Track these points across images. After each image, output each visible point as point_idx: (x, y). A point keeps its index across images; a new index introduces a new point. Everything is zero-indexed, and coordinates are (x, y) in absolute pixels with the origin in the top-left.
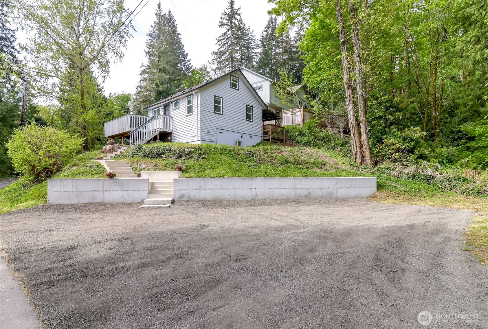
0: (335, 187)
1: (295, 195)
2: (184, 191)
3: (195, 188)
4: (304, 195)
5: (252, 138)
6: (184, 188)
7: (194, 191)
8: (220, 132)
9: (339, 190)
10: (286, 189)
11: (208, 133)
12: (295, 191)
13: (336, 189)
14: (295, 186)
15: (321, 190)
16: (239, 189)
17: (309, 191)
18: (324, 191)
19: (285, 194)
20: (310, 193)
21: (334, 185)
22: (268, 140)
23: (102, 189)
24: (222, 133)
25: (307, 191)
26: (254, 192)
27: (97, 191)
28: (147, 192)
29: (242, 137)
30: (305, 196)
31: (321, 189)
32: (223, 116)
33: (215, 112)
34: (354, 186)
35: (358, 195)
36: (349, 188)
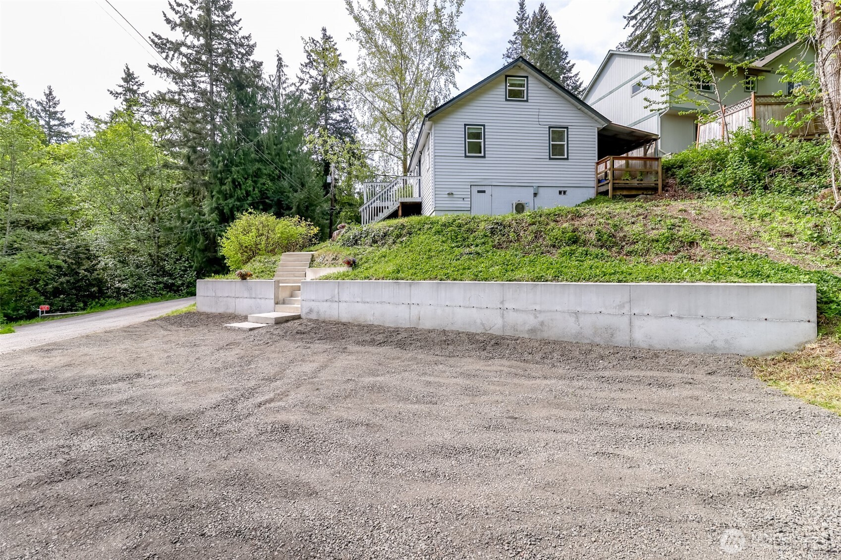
0: (625, 310)
1: (504, 326)
2: (313, 303)
3: (326, 298)
4: (527, 327)
5: (567, 193)
6: (313, 298)
7: (325, 303)
8: (479, 192)
9: (637, 322)
10: (481, 308)
11: (451, 196)
12: (503, 316)
13: (626, 319)
14: (502, 302)
15: (577, 318)
16: (388, 304)
17: (541, 318)
18: (587, 322)
19: (479, 321)
20: (542, 323)
21: (622, 306)
22: (606, 193)
23: (233, 295)
24: (484, 192)
25: (536, 317)
26: (415, 311)
27: (230, 297)
28: (273, 301)
29: (535, 195)
30: (529, 330)
31: (577, 313)
32: (486, 159)
33: (468, 154)
34: (701, 313)
35: (720, 344)
36: (679, 318)
